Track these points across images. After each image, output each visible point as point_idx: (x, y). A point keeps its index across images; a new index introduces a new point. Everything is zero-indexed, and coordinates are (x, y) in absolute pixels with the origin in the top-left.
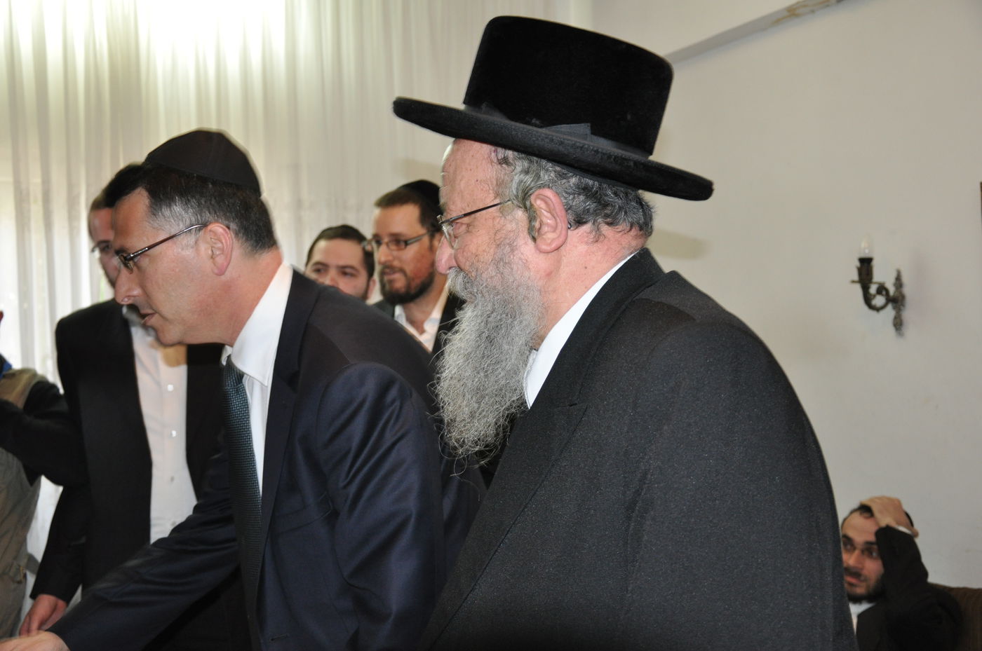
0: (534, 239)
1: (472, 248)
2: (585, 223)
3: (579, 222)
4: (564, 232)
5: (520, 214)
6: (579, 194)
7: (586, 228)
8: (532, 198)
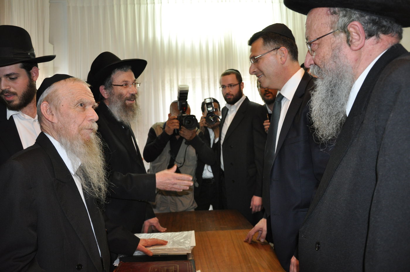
0: (350, 45)
1: (322, 54)
2: (373, 35)
3: (370, 35)
4: (363, 40)
5: (343, 35)
6: (370, 23)
7: (373, 38)
8: (348, 26)
